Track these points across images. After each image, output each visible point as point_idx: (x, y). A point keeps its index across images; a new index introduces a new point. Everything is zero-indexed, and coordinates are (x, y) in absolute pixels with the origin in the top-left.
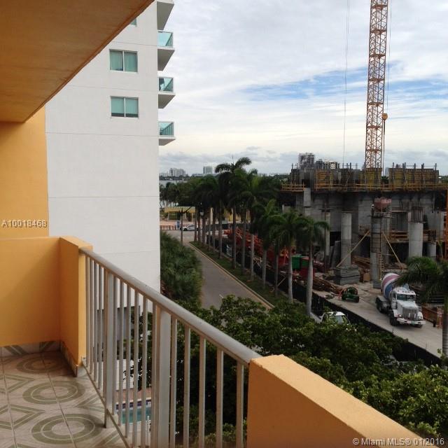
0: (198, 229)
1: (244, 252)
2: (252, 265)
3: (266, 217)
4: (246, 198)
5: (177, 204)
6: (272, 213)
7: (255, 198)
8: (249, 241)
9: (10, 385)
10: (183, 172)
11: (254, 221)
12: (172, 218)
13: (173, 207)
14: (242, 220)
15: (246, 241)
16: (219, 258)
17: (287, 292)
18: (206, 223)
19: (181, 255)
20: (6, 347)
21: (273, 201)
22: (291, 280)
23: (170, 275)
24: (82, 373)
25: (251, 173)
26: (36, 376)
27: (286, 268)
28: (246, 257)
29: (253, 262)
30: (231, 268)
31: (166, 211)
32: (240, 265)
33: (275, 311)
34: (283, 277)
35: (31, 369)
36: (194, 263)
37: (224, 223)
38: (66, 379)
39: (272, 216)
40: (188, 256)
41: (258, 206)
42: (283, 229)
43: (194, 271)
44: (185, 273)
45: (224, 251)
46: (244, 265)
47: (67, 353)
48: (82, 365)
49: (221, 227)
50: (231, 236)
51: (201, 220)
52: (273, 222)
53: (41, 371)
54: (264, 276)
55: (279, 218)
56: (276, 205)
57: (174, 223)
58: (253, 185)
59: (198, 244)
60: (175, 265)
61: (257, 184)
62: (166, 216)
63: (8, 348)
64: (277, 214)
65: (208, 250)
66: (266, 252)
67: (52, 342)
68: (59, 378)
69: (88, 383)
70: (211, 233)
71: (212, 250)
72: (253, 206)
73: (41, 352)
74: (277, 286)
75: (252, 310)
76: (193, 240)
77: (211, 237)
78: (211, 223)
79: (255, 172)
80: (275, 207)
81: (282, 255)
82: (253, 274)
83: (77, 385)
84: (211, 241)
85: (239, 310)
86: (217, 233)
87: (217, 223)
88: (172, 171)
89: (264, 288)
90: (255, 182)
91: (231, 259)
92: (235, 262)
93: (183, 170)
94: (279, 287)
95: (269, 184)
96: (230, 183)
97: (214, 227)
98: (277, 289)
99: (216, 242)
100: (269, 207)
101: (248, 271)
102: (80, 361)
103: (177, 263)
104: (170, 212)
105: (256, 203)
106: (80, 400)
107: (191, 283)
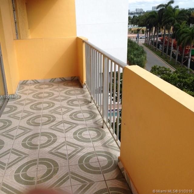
0: (147, 38)
1: (168, 47)
2: (171, 54)
3: (180, 30)
4: (171, 21)
5: (138, 26)
6: (184, 28)
7: (176, 21)
8: (171, 42)
9: (60, 90)
10: (142, 10)
11: (174, 32)
12: (135, 33)
13: (136, 27)
14: (168, 32)
15: (170, 42)
16: (156, 51)
17: (187, 66)
18: (151, 35)
19: (137, 49)
20: (59, 78)
21: (185, 22)
22: (190, 60)
23: (131, 58)
24: (85, 87)
25: (175, 8)
26: (69, 87)
27: (188, 55)
28: (169, 50)
29: (172, 52)
30: (161, 55)
31: (132, 30)
32: (165, 54)
33: (176, 72)
34: (186, 59)
35: (68, 85)
36: (143, 53)
37: (159, 34)
38: (79, 88)
39: (183, 29)
40: (140, 50)
41: (177, 25)
42: (188, 35)
43: (143, 57)
44: (138, 57)
45: (158, 47)
46: (167, 54)
47: (80, 80)
48: (85, 84)
49: (158, 36)
50: (162, 40)
51: (149, 33)
52: (183, 32)
53: (71, 86)
54: (177, 58)
55: (187, 30)
56: (187, 23)
57: (136, 35)
58: (175, 14)
59: (146, 45)
60: (134, 53)
61: (178, 13)
62: (132, 32)
63: (60, 78)
64: (186, 28)
65: (151, 47)
66: (179, 47)
67: (75, 77)
68: (77, 88)
69: (87, 90)
70: (153, 39)
71: (153, 47)
72: (175, 24)
73: (72, 80)
74: (182, 63)
75: (165, 72)
76: (144, 43)
77: (153, 41)
78: (153, 34)
79: (177, 7)
80: (185, 25)
81: (187, 49)
82: (171, 57)
83: (83, 90)
84: (153, 43)
85: (159, 72)
86: (155, 39)
87: (156, 34)
88: (136, 10)
89: (176, 64)
90: (177, 12)
91: (161, 51)
92: (163, 53)
93: (142, 9)
94: (183, 64)
95: (184, 13)
96: (164, 14)
97: (154, 36)
98: (182, 64)
99: (154, 43)
100: (183, 25)
101: (169, 57)
102: (84, 83)
103: (135, 52)
104: (134, 30)
105: (176, 23)
106: (83, 95)
107: (141, 61)
